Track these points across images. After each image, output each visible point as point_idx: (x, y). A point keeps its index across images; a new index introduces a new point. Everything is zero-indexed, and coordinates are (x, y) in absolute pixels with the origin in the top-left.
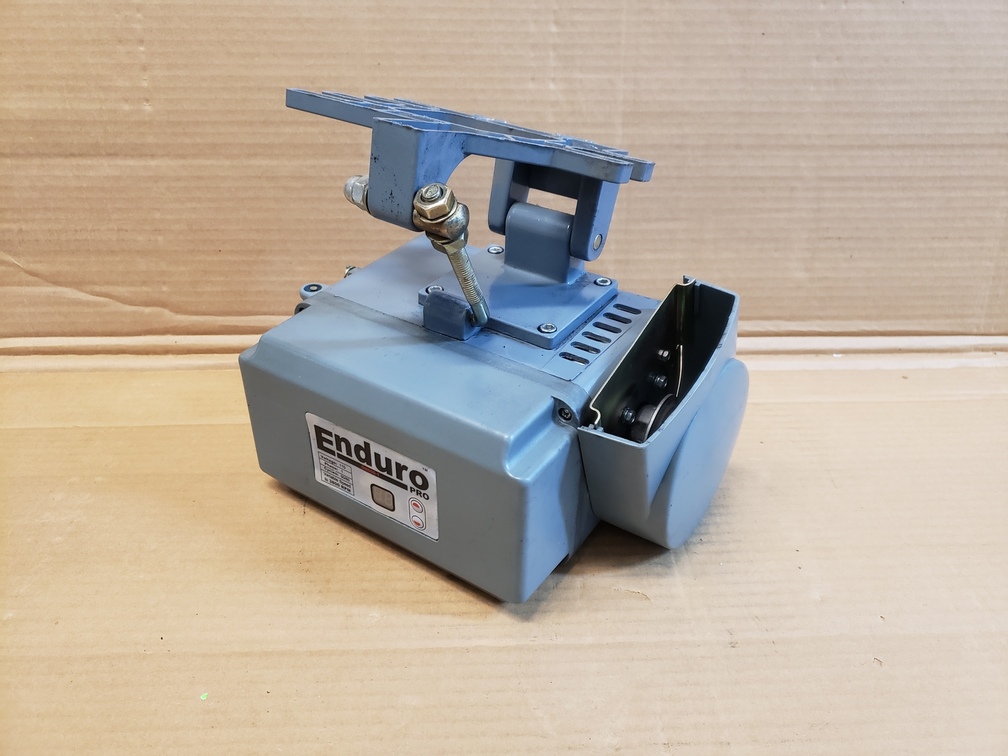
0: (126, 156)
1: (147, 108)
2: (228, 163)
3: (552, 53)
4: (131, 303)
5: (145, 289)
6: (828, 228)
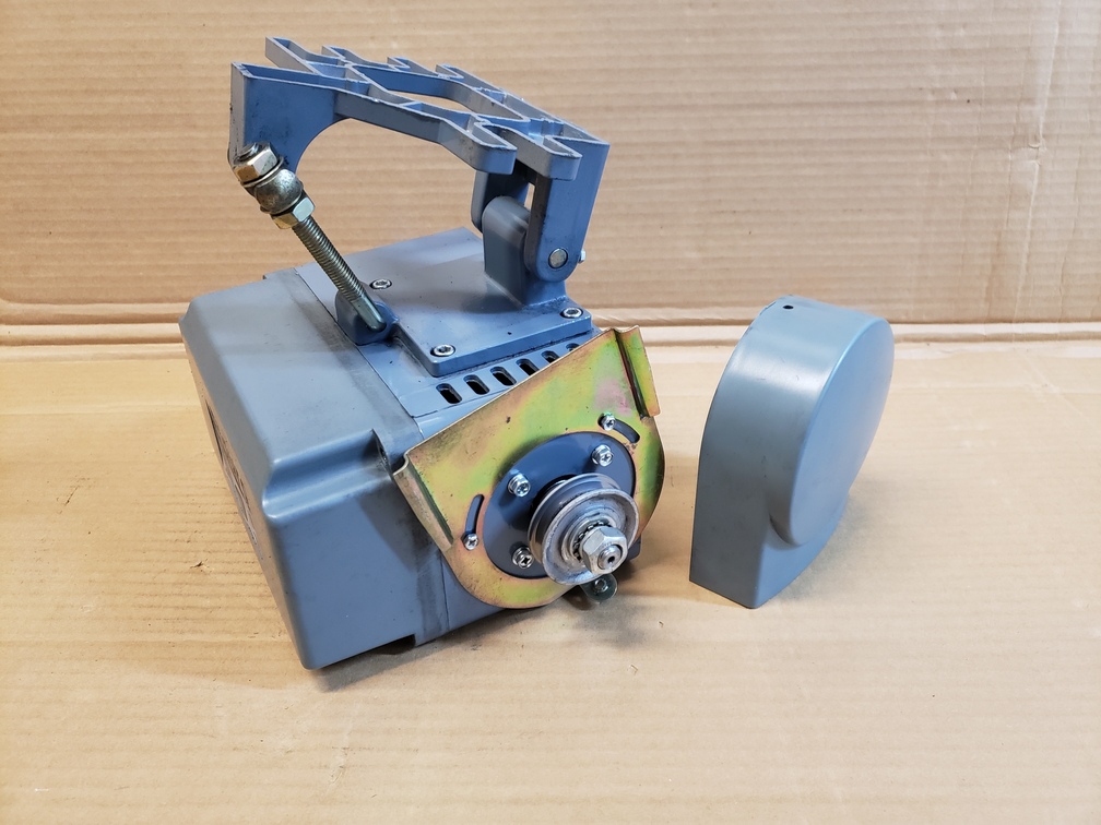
2: (51, 136)
6: (720, 201)
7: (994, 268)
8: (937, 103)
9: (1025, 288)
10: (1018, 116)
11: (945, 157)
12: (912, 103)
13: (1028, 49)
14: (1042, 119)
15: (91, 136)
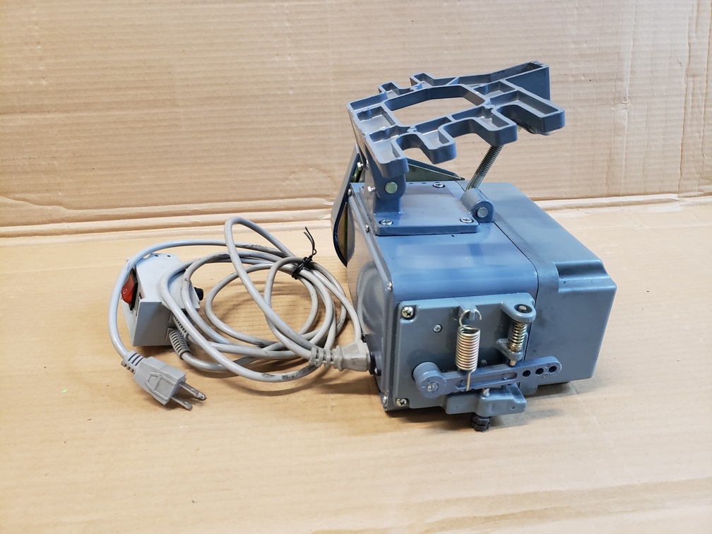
0: (32, 112)
1: (44, 82)
2: (95, 114)
3: (288, 39)
4: (39, 204)
5: (47, 194)
7: (609, 167)
8: (575, 81)
10: (615, 87)
11: (580, 110)
13: (618, 53)
14: (628, 89)
15: (118, 113)
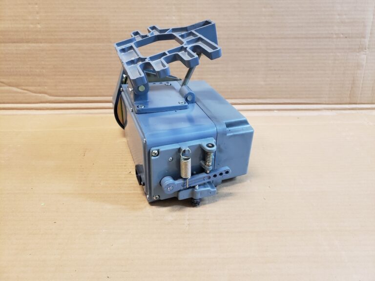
0: (32, 42)
1: (39, 26)
3: (174, 7)
4: (35, 93)
5: (39, 88)
6: (271, 66)
7: (352, 88)
9: (361, 94)
10: (360, 42)
11: (338, 54)
12: (330, 38)
13: (364, 22)
14: (367, 43)
